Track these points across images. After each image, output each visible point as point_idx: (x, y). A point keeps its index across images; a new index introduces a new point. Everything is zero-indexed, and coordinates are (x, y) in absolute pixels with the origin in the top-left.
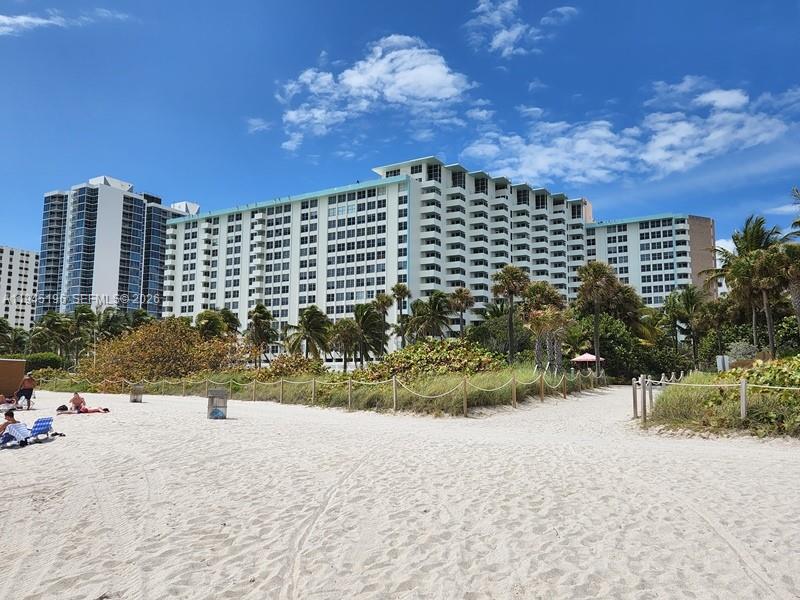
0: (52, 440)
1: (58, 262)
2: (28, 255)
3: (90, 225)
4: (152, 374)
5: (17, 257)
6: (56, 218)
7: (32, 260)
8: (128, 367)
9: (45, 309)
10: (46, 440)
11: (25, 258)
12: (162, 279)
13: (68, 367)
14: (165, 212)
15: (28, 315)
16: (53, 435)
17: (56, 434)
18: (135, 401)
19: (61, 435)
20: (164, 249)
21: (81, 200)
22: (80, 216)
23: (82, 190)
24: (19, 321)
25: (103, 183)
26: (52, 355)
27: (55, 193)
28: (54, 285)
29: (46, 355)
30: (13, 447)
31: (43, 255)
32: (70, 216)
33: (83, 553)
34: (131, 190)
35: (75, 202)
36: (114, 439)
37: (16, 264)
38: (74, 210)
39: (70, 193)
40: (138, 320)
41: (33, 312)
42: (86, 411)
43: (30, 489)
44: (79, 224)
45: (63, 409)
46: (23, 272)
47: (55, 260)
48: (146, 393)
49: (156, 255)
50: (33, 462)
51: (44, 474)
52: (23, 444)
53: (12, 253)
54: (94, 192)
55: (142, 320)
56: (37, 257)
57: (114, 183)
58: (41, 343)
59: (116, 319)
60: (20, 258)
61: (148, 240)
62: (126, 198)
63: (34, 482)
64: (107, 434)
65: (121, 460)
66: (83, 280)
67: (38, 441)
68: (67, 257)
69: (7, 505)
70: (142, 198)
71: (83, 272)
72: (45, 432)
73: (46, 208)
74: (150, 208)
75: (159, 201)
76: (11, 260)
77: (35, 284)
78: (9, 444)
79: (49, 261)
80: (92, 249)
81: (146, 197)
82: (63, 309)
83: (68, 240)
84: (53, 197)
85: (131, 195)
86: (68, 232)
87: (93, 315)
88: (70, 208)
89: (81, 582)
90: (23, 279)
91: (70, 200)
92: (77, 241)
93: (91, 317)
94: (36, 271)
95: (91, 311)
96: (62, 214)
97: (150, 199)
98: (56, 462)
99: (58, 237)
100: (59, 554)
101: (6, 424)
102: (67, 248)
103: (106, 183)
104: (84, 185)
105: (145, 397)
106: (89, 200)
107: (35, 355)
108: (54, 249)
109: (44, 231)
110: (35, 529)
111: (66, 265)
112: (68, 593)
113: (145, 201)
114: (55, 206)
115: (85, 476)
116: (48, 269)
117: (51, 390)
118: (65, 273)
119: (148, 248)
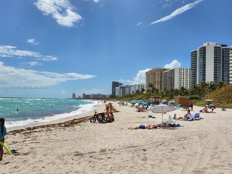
0: (200, 120)
1: (196, 70)
2: (187, 69)
3: (204, 58)
4: (229, 102)
5: (185, 70)
6: (194, 58)
7: (189, 70)
8: (219, 99)
9: (193, 83)
10: (198, 120)
11: (187, 70)
12: (229, 71)
13: (200, 99)
14: (229, 49)
15: (188, 85)
16: (200, 118)
17: (201, 118)
18: (223, 110)
19: (202, 119)
20: (229, 61)
21: (201, 51)
22: (201, 56)
23: (201, 48)
24: (187, 87)
25: (207, 44)
26: (196, 96)
27: (194, 50)
28: (195, 76)
29: (194, 96)
30: (190, 120)
31: (191, 69)
32: (198, 56)
33: (218, 158)
34: (216, 45)
35: (199, 52)
36: (220, 121)
37: (185, 72)
38: (199, 54)
39: (198, 50)
40: (221, 85)
41: (190, 84)
42: (208, 112)
43: (197, 133)
44: (201, 58)
45: (201, 111)
46: (187, 74)
47: (195, 70)
48: (227, 108)
49: (226, 64)
50: (196, 125)
51: (200, 129)
52: (193, 120)
53: (184, 69)
54: (205, 48)
55: (223, 85)
56: (190, 69)
57: (211, 43)
58: (193, 93)
59: (214, 85)
60: (186, 70)
61: (223, 59)
62: (215, 47)
63: (197, 131)
64: (217, 120)
65: (224, 129)
66: (203, 74)
67: (196, 120)
68: (198, 68)
69: (192, 136)
70: (220, 46)
71: (203, 72)
72: (198, 117)
73: (191, 55)
74: (223, 49)
75: (226, 46)
76: (183, 71)
77: (190, 77)
78: (189, 120)
79: (193, 70)
80: (205, 65)
81: (222, 45)
82: (198, 83)
83: (198, 63)
84: (193, 52)
85: (216, 46)
86: (198, 61)
87: (207, 84)
88: (198, 54)
89: (220, 168)
90: (187, 76)
91: (198, 52)
92: (201, 63)
93: (206, 85)
94: (190, 73)
95: (206, 83)
96: (196, 56)
97: (223, 46)
98: (203, 126)
99: (195, 63)
100: (211, 156)
101: (188, 114)
102: (198, 66)
103: (208, 44)
104: (202, 46)
105: (227, 109)
106: (203, 50)
107: (191, 96)
108: (194, 67)
109: (191, 62)
110: (201, 146)
111: (198, 71)
112: (217, 170)
113: (221, 47)
114: (194, 54)
115: (213, 132)
116: (193, 72)
117: (197, 106)
118: (198, 73)
119: (223, 62)
